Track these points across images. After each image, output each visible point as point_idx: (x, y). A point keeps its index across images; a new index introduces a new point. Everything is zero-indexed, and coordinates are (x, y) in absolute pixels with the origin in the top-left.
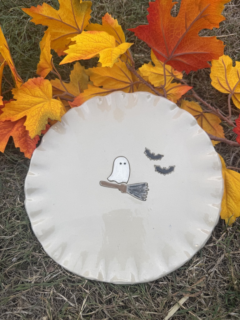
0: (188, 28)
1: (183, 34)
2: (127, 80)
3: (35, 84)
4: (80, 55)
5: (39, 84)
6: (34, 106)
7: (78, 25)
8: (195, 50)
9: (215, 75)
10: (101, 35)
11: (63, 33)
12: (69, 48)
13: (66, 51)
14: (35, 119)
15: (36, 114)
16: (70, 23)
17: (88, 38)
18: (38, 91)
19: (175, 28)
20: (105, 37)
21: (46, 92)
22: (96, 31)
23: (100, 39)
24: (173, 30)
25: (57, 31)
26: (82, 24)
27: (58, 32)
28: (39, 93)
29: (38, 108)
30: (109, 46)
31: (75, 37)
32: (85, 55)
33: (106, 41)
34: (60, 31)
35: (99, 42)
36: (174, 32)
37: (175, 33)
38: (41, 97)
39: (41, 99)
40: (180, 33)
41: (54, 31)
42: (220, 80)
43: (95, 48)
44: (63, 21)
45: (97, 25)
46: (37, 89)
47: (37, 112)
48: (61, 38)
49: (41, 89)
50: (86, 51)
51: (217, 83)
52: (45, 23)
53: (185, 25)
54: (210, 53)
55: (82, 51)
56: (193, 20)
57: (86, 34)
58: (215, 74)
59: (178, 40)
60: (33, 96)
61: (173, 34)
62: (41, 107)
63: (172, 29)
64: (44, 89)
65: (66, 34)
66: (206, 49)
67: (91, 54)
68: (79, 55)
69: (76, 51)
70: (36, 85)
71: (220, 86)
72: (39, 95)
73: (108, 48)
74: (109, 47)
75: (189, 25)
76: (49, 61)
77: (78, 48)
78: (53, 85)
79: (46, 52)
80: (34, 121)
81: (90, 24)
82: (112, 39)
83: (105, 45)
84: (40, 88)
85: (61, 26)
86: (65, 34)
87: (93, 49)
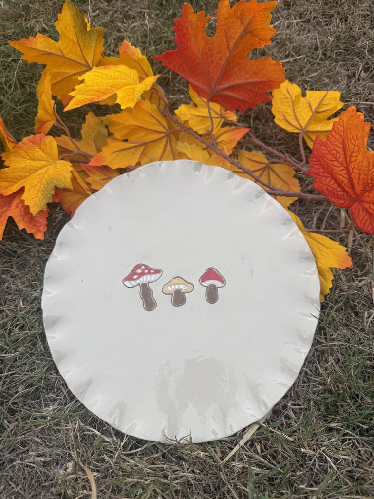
0: (231, 49)
1: (226, 58)
2: (161, 129)
3: (33, 143)
4: (91, 96)
5: (40, 143)
6: (34, 172)
7: (87, 60)
8: (247, 79)
9: (278, 110)
10: (119, 69)
11: (68, 73)
12: (75, 89)
13: (72, 94)
14: (37, 189)
15: (38, 183)
16: (76, 58)
17: (100, 75)
18: (38, 152)
19: (215, 51)
20: (125, 72)
21: (49, 153)
22: (111, 66)
23: (117, 75)
24: (213, 54)
25: (58, 71)
26: (92, 58)
27: (61, 71)
28: (40, 155)
29: (40, 174)
30: (130, 82)
31: (83, 75)
32: (98, 96)
33: (125, 76)
34: (63, 70)
35: (116, 78)
36: (214, 56)
37: (216, 58)
38: (44, 159)
39: (44, 163)
40: (223, 58)
41: (55, 70)
42: (286, 116)
43: (111, 87)
44: (66, 56)
45: (112, 59)
46: (36, 150)
47: (39, 180)
48: (65, 79)
49: (43, 150)
50: (99, 91)
51: (282, 120)
52: (41, 61)
53: (226, 46)
54: (266, 80)
55: (94, 91)
56: (236, 38)
57: (98, 71)
58: (278, 108)
59: (221, 67)
60: (32, 160)
61: (214, 59)
62: (44, 172)
63: (211, 53)
64: (46, 149)
65: (72, 73)
66: (261, 75)
67: (106, 94)
68: (89, 97)
69: (86, 92)
70: (35, 144)
71: (287, 123)
72: (40, 158)
73: (128, 85)
74: (131, 84)
75: (232, 45)
76: (50, 111)
77: (88, 88)
78: (59, 144)
79: (46, 99)
80: (35, 192)
81: (103, 57)
82: (133, 74)
83: (124, 81)
84: (40, 148)
85: (64, 63)
86: (70, 74)
87: (108, 87)
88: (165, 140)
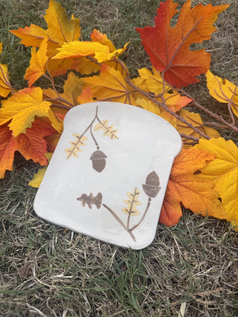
2: (122, 89)
3: (26, 92)
6: (22, 110)
9: (211, 86)
10: (94, 44)
11: (55, 53)
12: (62, 47)
13: (58, 49)
19: (172, 39)
20: (99, 45)
28: (29, 99)
30: (103, 51)
33: (100, 48)
38: (31, 102)
40: (177, 44)
44: (52, 40)
46: (27, 96)
49: (31, 96)
51: (214, 94)
52: (35, 45)
55: (76, 50)
60: (22, 102)
61: (171, 44)
63: (169, 39)
64: (34, 95)
69: (70, 50)
78: (45, 94)
82: (106, 47)
85: (52, 46)
88: (125, 97)
